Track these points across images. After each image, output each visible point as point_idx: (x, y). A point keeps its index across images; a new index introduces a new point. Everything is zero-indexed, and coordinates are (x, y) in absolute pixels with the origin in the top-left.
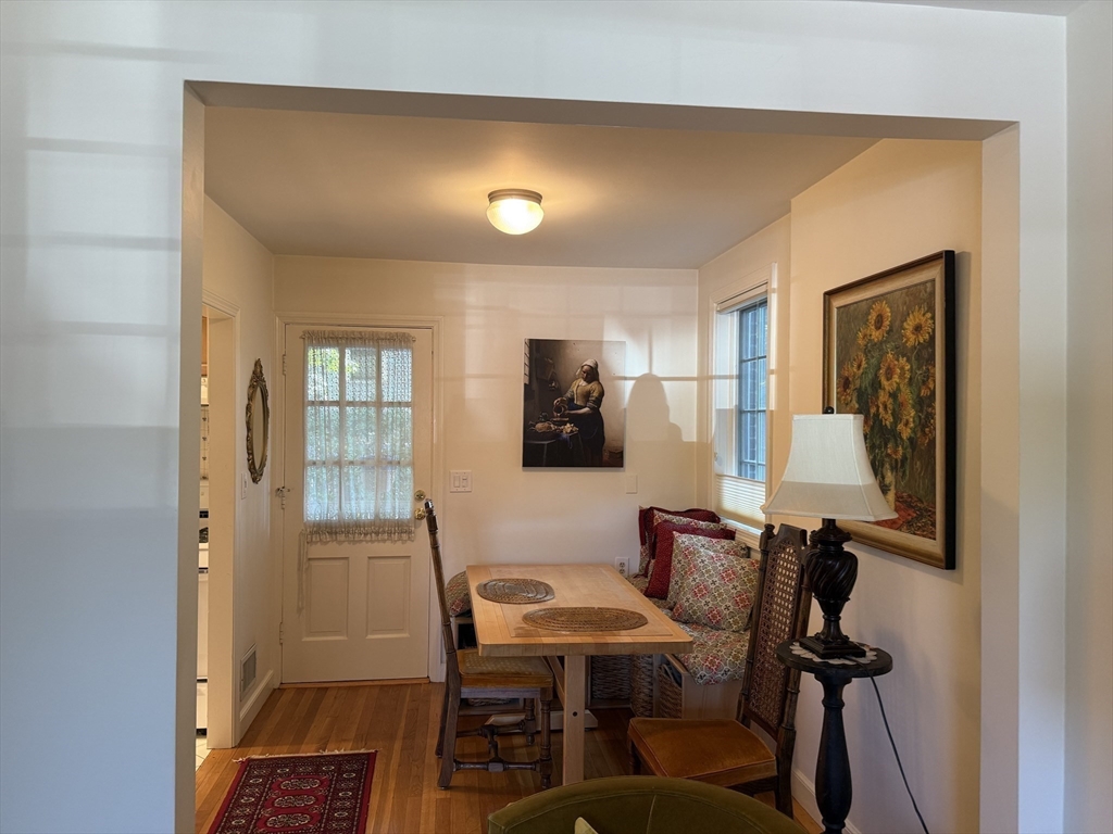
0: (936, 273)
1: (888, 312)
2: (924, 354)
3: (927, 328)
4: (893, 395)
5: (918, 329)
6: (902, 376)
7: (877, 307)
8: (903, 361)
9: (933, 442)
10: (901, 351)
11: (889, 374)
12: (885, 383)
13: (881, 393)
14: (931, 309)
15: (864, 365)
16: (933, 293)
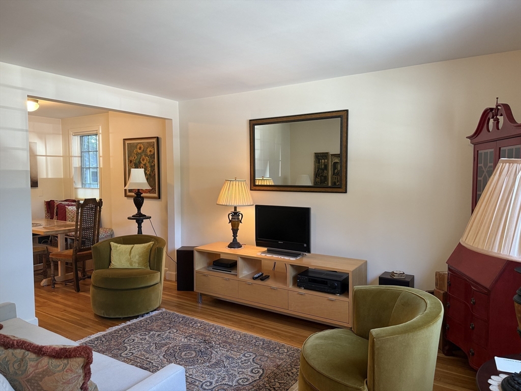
0: (154, 140)
1: (142, 146)
2: (152, 156)
3: (153, 151)
4: (145, 165)
5: (150, 151)
6: (147, 160)
7: (139, 145)
8: (147, 158)
9: (155, 174)
10: (146, 155)
11: (143, 160)
12: (142, 162)
13: (141, 164)
14: (154, 147)
15: (136, 157)
16: (154, 144)
